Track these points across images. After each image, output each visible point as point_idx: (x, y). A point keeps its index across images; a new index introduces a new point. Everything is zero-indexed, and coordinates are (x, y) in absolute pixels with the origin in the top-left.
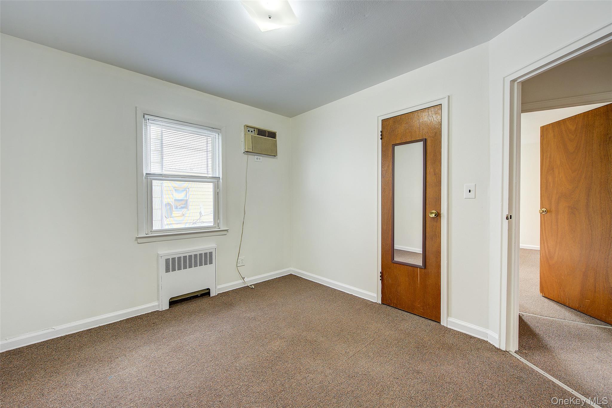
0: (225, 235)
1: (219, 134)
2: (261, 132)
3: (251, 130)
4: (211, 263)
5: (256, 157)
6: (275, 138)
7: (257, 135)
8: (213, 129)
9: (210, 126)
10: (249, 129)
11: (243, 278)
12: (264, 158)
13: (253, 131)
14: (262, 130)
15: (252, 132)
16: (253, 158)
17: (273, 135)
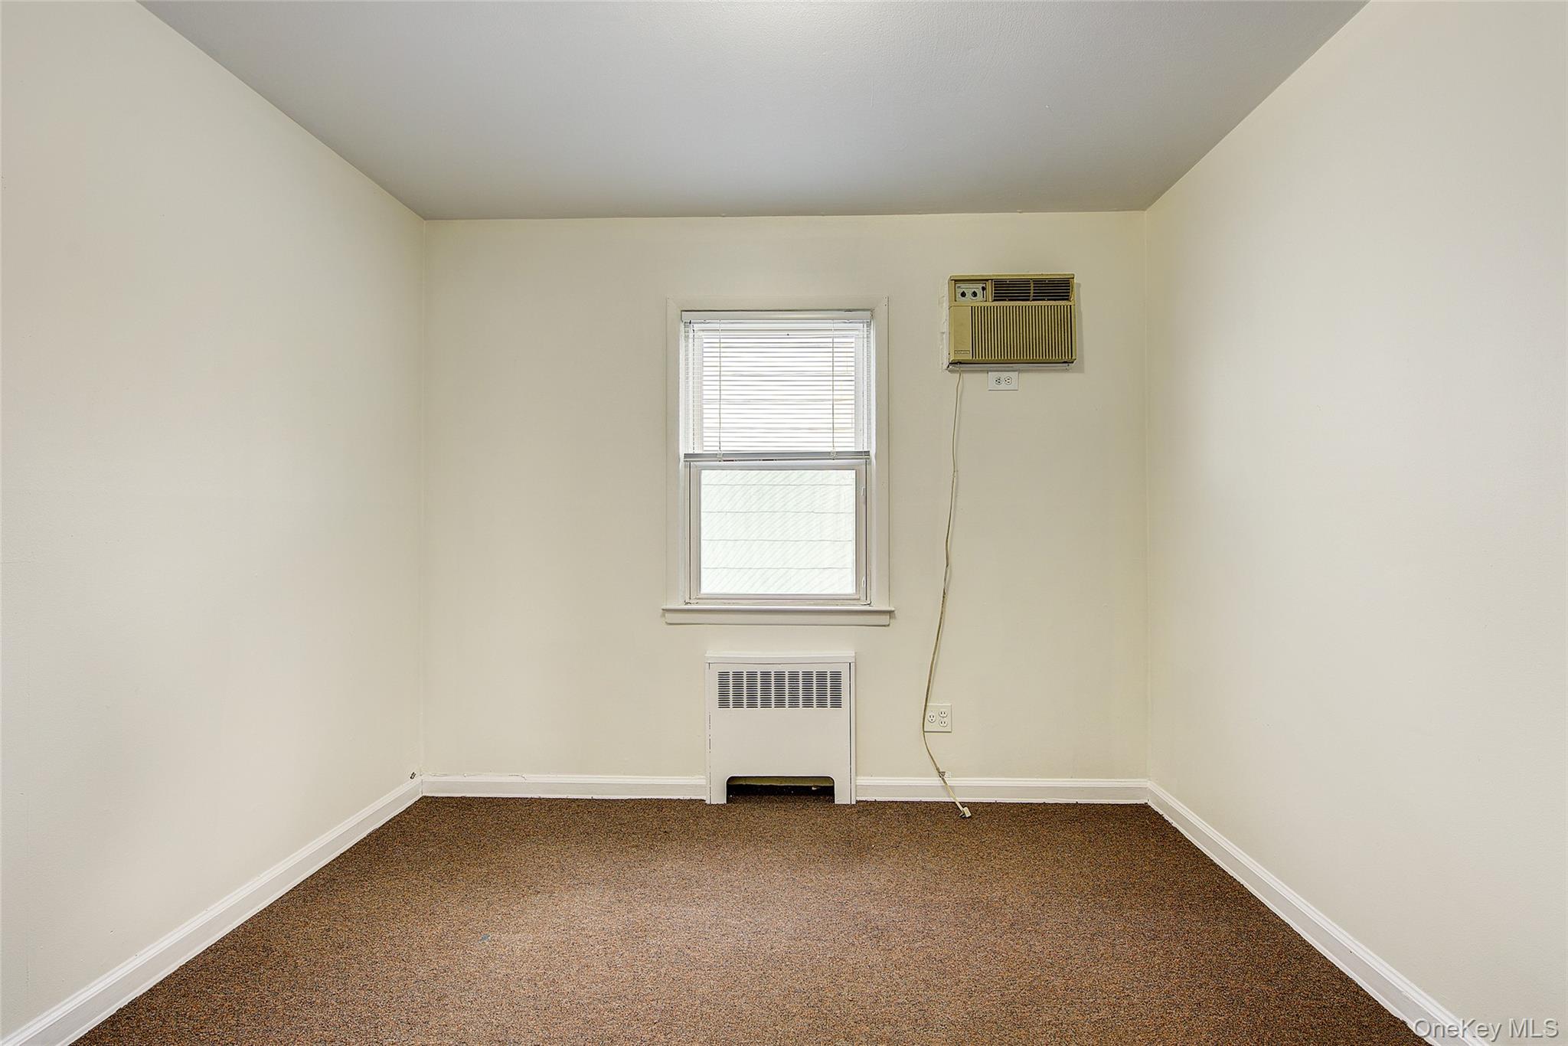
0: (884, 626)
1: (869, 325)
2: (1006, 289)
3: (969, 289)
4: (837, 703)
5: (993, 376)
6: (1067, 299)
7: (995, 300)
8: (849, 312)
9: (840, 308)
10: (964, 287)
11: (941, 774)
12: (1025, 376)
13: (979, 292)
14: (1011, 281)
15: (975, 294)
16: (980, 383)
17: (1059, 289)
